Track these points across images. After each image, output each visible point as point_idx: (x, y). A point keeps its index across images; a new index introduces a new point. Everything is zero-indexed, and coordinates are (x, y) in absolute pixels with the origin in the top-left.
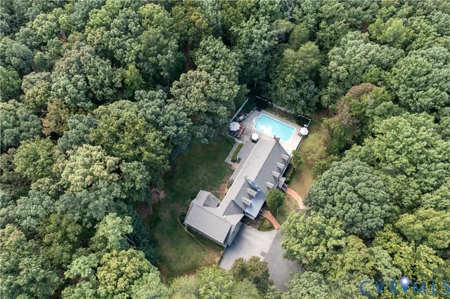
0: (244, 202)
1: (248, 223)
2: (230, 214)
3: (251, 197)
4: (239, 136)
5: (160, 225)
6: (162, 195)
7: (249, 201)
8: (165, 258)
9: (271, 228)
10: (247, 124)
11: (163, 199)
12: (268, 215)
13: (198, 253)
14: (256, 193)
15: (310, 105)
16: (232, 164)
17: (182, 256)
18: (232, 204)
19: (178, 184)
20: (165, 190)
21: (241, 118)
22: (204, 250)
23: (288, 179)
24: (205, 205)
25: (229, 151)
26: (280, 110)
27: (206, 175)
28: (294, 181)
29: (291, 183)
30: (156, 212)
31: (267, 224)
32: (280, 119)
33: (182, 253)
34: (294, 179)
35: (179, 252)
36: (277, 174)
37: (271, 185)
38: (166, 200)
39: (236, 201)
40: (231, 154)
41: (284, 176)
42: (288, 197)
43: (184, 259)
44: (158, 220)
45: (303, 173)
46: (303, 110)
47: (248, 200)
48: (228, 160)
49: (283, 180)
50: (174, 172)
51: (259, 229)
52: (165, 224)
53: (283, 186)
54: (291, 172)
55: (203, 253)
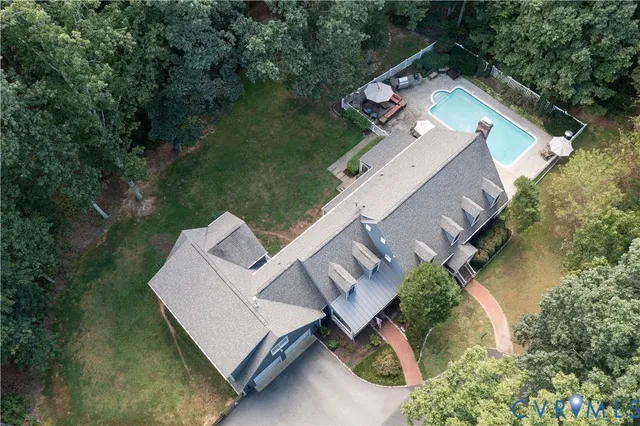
0: (335, 278)
1: (333, 344)
2: (281, 299)
3: (359, 271)
4: (383, 120)
5: (108, 277)
6: (147, 207)
7: (348, 280)
8: (79, 367)
9: (394, 378)
10: (412, 100)
11: (143, 218)
12: (396, 338)
13: (165, 384)
14: (376, 260)
15: (598, 75)
16: (345, 179)
17: (121, 378)
18: (296, 272)
19: (193, 191)
20: (159, 197)
21: (404, 80)
22: (185, 380)
23: (483, 256)
24: (218, 251)
25: (346, 149)
26: (506, 88)
27: (269, 188)
28: (497, 268)
29: (489, 271)
30: (113, 242)
31: (385, 362)
32: (503, 107)
33: (124, 369)
34: (499, 262)
35: (121, 363)
36: (455, 228)
37: (428, 252)
38: (150, 219)
39: (309, 267)
40: (349, 155)
41: (473, 242)
42: (470, 305)
43: (124, 387)
44: (110, 263)
45: (530, 255)
46: (576, 86)
47: (346, 275)
48: (338, 169)
49: (468, 252)
50: (197, 164)
51: (358, 371)
52: (119, 278)
53: (463, 270)
54: (497, 240)
55: (179, 387)
